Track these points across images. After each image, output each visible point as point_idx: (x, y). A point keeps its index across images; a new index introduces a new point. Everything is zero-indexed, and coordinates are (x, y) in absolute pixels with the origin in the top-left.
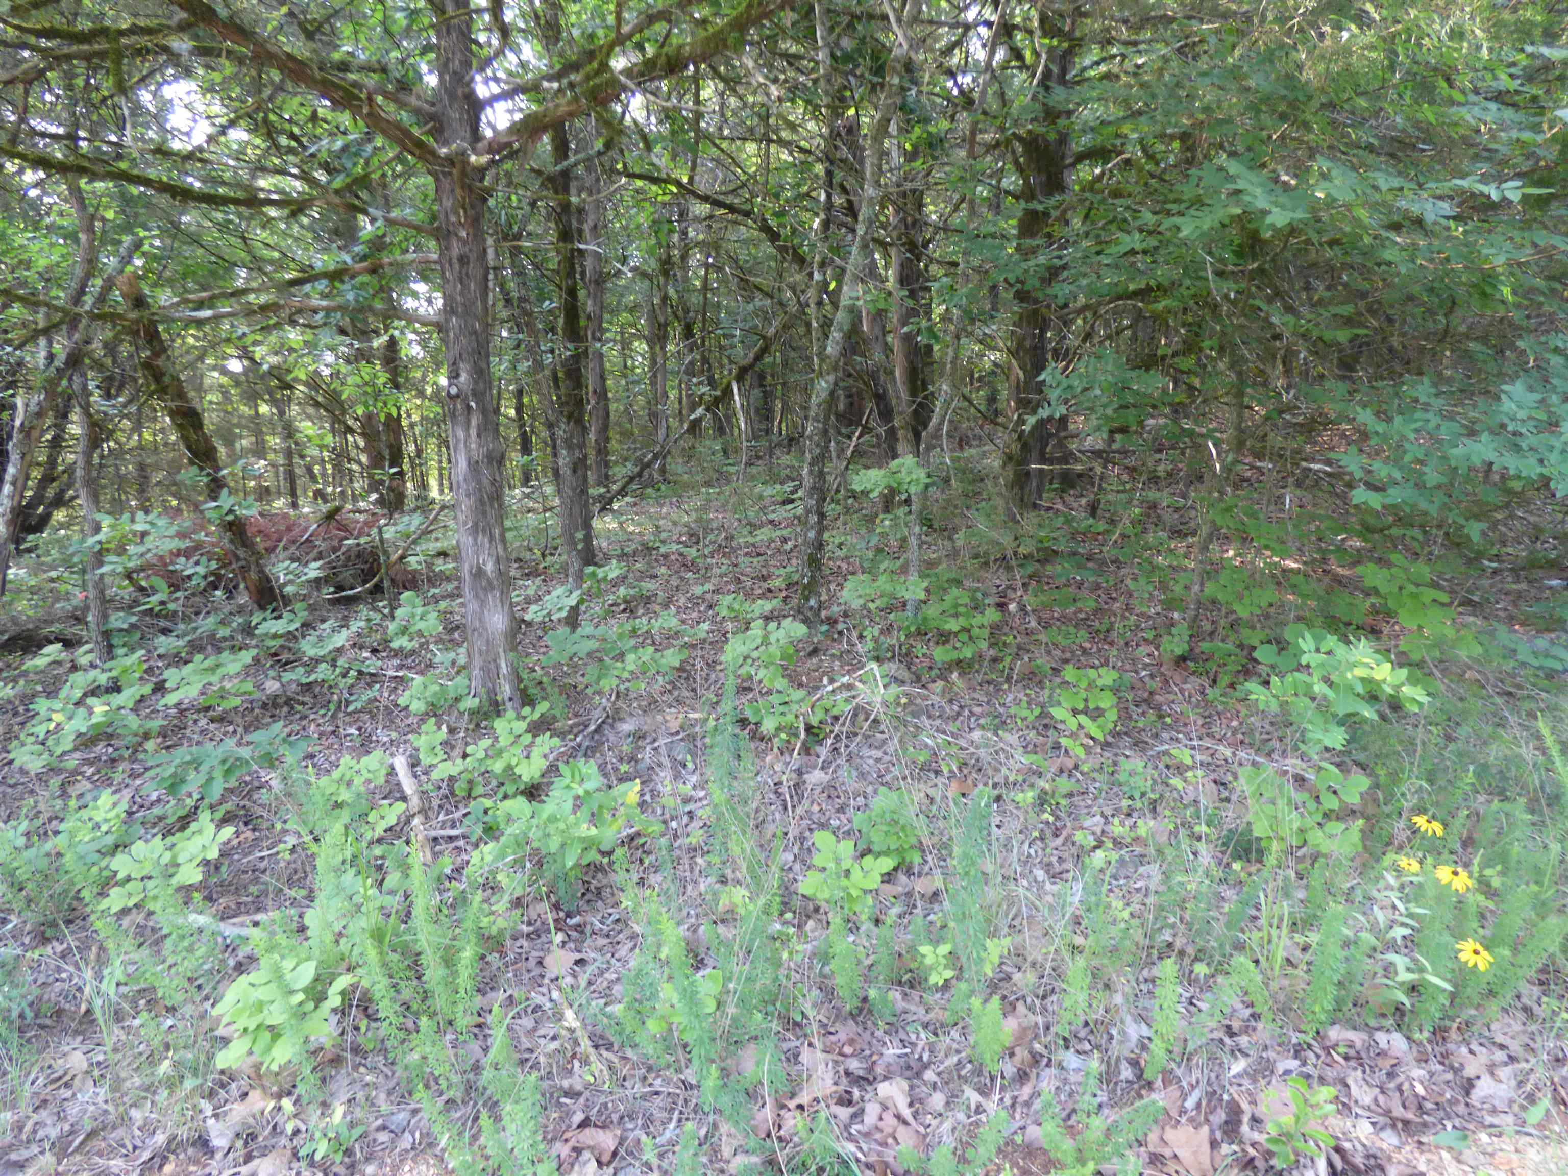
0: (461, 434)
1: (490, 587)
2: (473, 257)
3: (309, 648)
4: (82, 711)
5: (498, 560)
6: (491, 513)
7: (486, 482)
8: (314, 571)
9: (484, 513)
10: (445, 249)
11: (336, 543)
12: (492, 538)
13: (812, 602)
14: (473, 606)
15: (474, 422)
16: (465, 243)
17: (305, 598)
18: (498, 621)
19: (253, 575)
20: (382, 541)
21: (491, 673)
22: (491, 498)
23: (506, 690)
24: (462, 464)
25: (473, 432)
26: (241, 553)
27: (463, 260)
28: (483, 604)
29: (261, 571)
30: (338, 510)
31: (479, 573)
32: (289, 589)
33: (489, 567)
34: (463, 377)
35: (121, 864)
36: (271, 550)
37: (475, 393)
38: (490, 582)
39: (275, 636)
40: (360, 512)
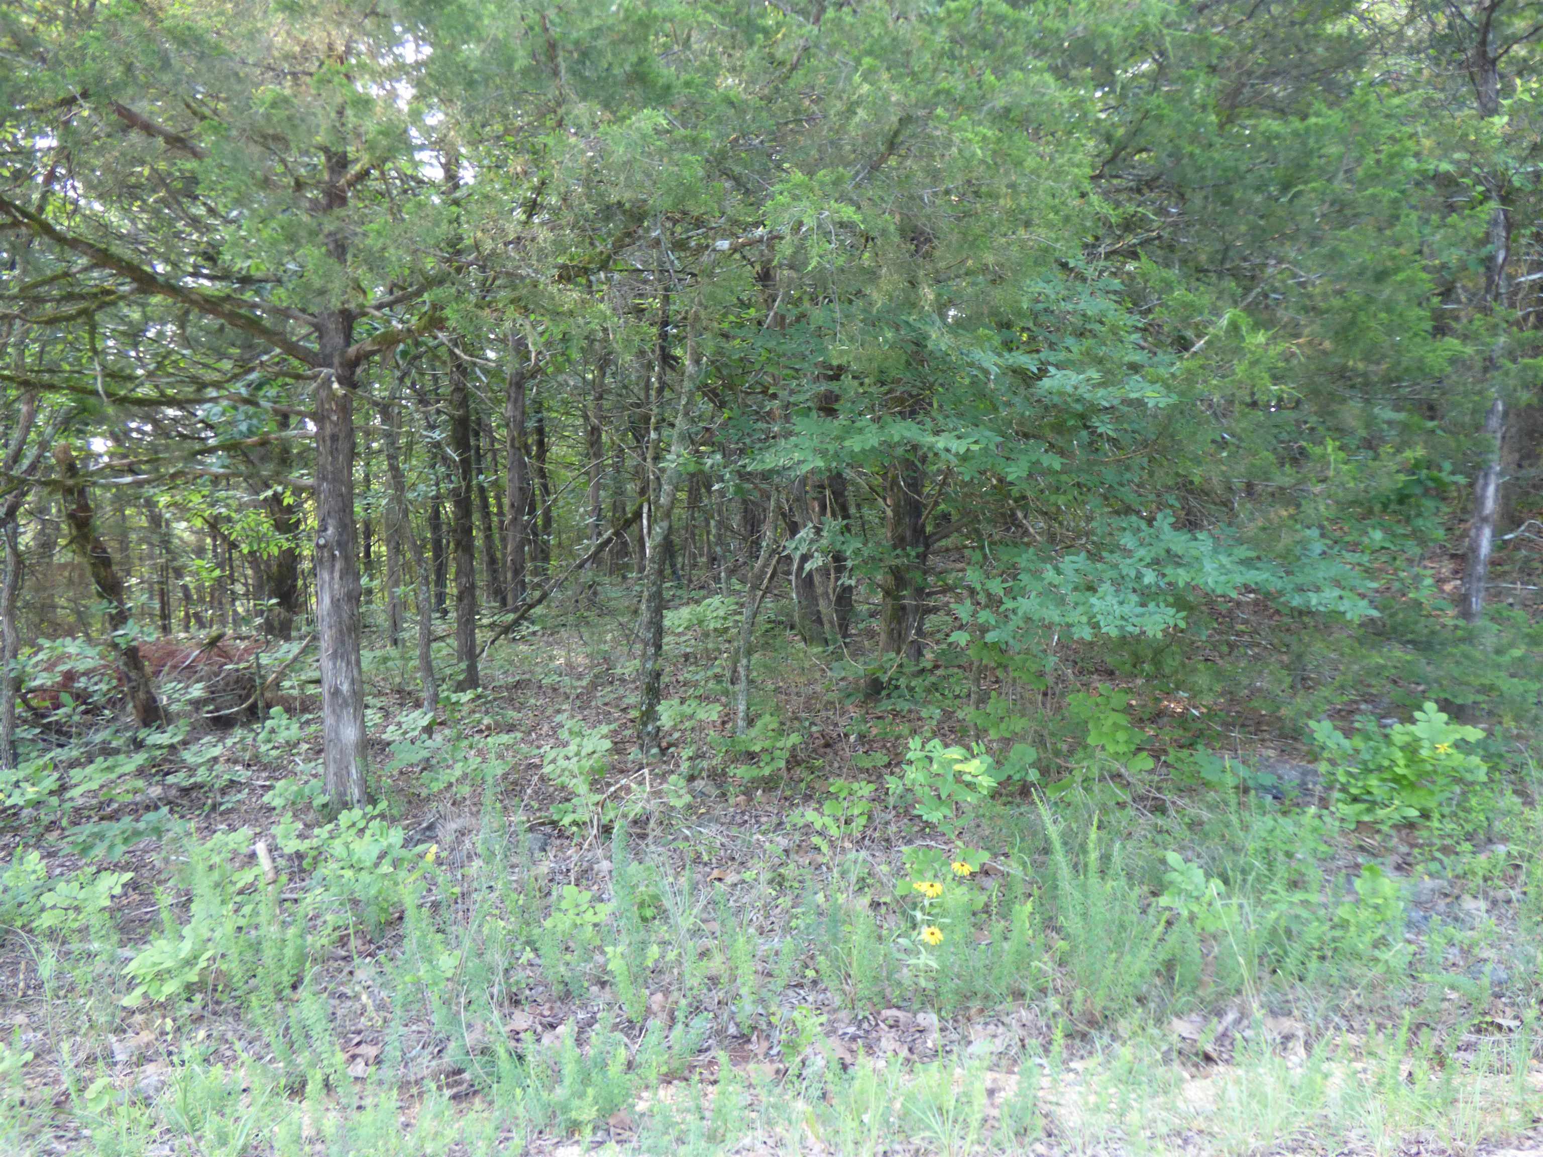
0: (326, 577)
1: (345, 704)
2: (342, 435)
3: (188, 756)
4: (17, 792)
5: (353, 682)
6: (349, 643)
7: (345, 616)
8: (197, 691)
9: (343, 642)
10: (321, 428)
11: (215, 668)
12: (348, 663)
13: (650, 728)
14: (330, 721)
15: (338, 566)
16: (336, 424)
17: (188, 715)
18: (350, 734)
19: (141, 695)
20: (259, 666)
21: (342, 776)
22: (349, 630)
23: (355, 793)
24: (327, 601)
25: (337, 575)
26: (133, 674)
27: (334, 438)
28: (339, 718)
29: (148, 692)
30: (220, 637)
31: (336, 693)
32: (174, 708)
33: (345, 688)
34: (330, 531)
35: (48, 899)
36: (157, 673)
37: (339, 544)
38: (345, 701)
39: (160, 747)
40: (242, 639)
